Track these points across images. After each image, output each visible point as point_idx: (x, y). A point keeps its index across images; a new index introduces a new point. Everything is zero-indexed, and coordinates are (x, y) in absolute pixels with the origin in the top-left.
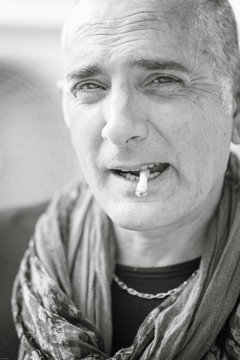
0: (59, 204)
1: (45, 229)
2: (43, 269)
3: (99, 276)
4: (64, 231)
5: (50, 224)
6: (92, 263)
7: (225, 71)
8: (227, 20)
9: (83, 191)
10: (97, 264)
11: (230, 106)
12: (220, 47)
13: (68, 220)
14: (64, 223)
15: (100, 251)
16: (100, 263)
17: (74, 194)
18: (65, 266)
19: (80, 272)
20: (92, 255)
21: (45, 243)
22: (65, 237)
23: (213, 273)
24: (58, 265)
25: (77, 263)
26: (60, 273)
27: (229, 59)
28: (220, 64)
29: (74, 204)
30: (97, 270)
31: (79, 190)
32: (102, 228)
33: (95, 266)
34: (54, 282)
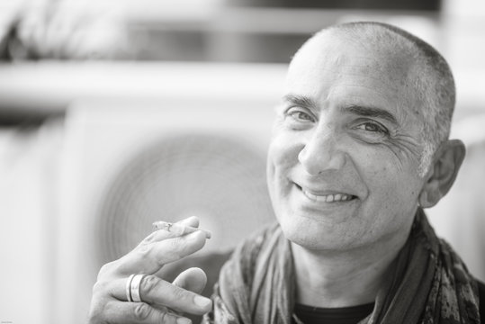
0: (243, 249)
1: (229, 272)
2: (223, 307)
3: (281, 312)
4: (248, 272)
5: (233, 267)
6: (274, 300)
7: (431, 137)
8: (447, 92)
9: (269, 236)
10: (279, 300)
11: (426, 170)
12: (433, 114)
13: (254, 264)
14: (248, 266)
15: (282, 289)
16: (282, 299)
17: (259, 240)
18: (246, 304)
19: (262, 309)
20: (275, 293)
21: (228, 283)
22: (249, 279)
23: (388, 307)
24: (239, 303)
25: (260, 301)
26: (241, 310)
27: (438, 128)
28: (428, 130)
29: (260, 248)
30: (280, 306)
31: (265, 236)
32: (286, 266)
33: (277, 302)
34: (233, 318)
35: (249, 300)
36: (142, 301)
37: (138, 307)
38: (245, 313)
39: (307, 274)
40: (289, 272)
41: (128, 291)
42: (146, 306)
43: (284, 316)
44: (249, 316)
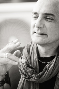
0: (27, 46)
1: (24, 51)
2: (24, 58)
3: (36, 59)
4: (28, 51)
6: (34, 56)
9: (32, 43)
13: (29, 49)
14: (28, 49)
16: (36, 56)
19: (32, 58)
20: (34, 55)
21: (24, 53)
22: (29, 52)
24: (27, 57)
26: (28, 59)
30: (36, 57)
31: (31, 43)
32: (36, 49)
33: (35, 57)
34: (26, 61)
35: (29, 57)
36: (8, 58)
37: (7, 59)
38: (29, 59)
39: (41, 50)
40: (37, 50)
41: (5, 56)
42: (8, 59)
43: (37, 60)
44: (29, 60)
